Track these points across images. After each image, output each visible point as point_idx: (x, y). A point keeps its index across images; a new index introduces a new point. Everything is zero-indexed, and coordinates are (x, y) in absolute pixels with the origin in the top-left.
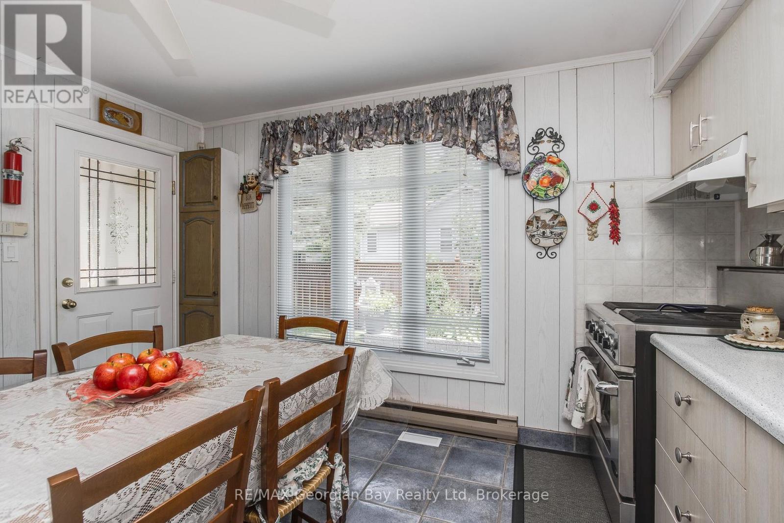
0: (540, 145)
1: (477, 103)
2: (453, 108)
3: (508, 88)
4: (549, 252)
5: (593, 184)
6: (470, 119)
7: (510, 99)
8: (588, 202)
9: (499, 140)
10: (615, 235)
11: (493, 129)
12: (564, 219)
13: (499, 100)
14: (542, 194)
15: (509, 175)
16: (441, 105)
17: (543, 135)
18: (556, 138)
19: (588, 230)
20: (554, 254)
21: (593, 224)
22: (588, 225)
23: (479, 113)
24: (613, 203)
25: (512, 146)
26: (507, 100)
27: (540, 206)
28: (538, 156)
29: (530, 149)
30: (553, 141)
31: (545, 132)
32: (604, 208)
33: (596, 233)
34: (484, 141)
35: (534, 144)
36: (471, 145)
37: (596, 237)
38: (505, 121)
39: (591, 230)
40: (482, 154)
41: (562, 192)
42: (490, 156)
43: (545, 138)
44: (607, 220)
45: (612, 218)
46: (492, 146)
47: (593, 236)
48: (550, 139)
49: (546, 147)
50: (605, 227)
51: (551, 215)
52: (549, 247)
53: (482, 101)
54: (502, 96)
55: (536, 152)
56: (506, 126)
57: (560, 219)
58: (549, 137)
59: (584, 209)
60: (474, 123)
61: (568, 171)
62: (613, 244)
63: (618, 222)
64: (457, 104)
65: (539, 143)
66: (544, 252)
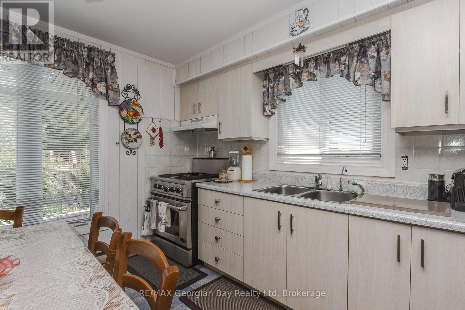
0: (128, 93)
1: (92, 55)
2: (73, 51)
3: (113, 55)
4: (133, 151)
5: (152, 119)
6: (88, 65)
7: (114, 61)
8: (151, 128)
9: (108, 84)
10: (161, 144)
11: (103, 76)
12: (141, 134)
13: (108, 60)
14: (130, 120)
15: (110, 106)
16: (63, 45)
17: (130, 88)
18: (136, 92)
19: (151, 141)
20: (135, 153)
21: (153, 138)
22: (151, 138)
23: (95, 63)
24: (160, 129)
25: (115, 90)
26: (113, 62)
27: (128, 126)
28: (127, 99)
29: (123, 94)
30: (135, 93)
31: (131, 87)
32: (158, 132)
33: (154, 142)
34: (98, 82)
35: (125, 91)
36: (90, 81)
37: (154, 145)
38: (111, 74)
39: (152, 141)
40: (98, 90)
41: (140, 120)
42: (103, 92)
43: (131, 90)
44: (158, 137)
45: (160, 136)
46: (104, 86)
47: (153, 144)
48: (133, 91)
49: (131, 95)
50: (157, 140)
51: (134, 132)
52: (133, 149)
53: (96, 55)
54: (110, 58)
55: (126, 96)
56: (112, 77)
57: (138, 134)
58: (133, 90)
59: (149, 131)
60: (91, 67)
61: (142, 110)
62: (160, 148)
63: (162, 138)
64: (78, 50)
65: (128, 92)
66: (130, 151)
